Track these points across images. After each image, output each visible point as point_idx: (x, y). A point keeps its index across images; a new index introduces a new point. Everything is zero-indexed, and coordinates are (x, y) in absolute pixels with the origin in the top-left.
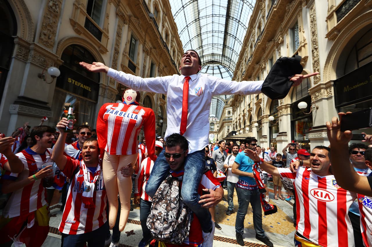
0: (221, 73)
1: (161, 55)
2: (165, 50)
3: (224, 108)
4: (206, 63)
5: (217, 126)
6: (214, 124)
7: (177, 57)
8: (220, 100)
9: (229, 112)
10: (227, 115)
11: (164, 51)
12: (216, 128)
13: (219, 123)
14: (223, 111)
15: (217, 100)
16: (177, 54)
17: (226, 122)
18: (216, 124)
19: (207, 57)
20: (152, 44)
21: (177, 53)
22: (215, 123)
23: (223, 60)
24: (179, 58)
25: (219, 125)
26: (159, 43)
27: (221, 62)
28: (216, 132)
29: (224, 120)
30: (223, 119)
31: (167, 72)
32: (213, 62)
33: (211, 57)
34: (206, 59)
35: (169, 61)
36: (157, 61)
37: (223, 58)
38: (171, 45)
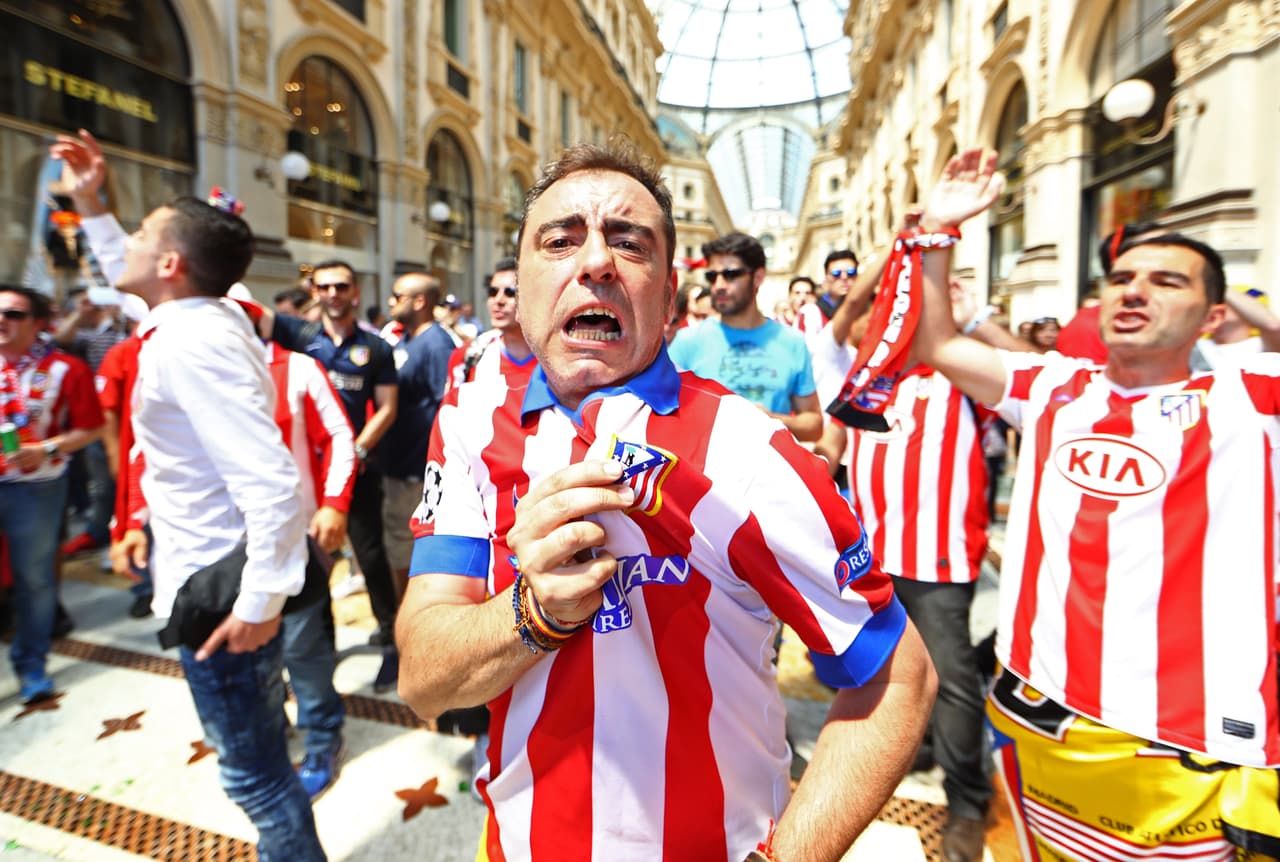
3: (814, 165)
5: (787, 245)
6: (774, 240)
8: (797, 131)
9: (835, 183)
10: (823, 195)
12: (783, 256)
13: (795, 235)
14: (810, 179)
15: (780, 134)
17: (820, 228)
18: (786, 239)
22: (776, 233)
25: (796, 242)
29: (812, 219)
30: (809, 212)
31: (532, 12)
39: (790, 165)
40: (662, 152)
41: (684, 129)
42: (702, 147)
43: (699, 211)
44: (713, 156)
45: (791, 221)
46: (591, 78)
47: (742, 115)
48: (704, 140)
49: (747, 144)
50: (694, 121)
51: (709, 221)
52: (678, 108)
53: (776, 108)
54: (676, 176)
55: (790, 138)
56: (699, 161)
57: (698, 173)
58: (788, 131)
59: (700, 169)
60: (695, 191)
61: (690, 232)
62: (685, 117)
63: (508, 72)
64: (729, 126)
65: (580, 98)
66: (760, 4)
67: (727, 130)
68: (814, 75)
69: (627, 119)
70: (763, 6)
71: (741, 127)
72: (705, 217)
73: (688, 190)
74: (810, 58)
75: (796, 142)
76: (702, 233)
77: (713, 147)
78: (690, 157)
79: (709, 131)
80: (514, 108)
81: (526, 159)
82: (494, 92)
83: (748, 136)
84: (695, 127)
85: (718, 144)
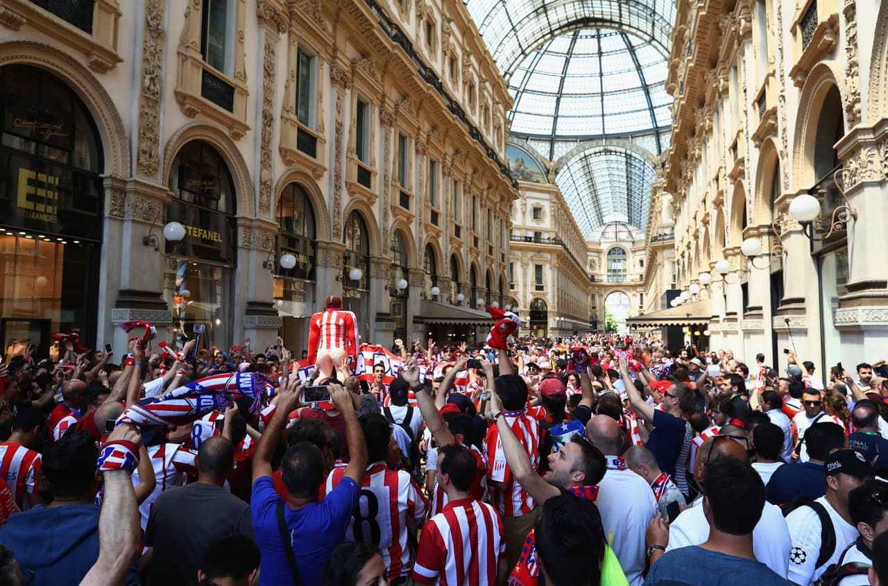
0: (631, 49)
1: (386, 67)
2: (396, 51)
4: (561, 28)
5: (637, 259)
6: (624, 253)
7: (443, 43)
8: (639, 157)
11: (396, 54)
12: (633, 269)
13: (644, 249)
14: (653, 200)
15: (623, 158)
16: (443, 31)
18: (634, 252)
19: (561, 10)
20: (356, 44)
21: (442, 26)
22: (628, 246)
23: (625, 13)
24: (452, 40)
26: (378, 38)
27: (616, 19)
28: (634, 287)
30: (654, 232)
31: (411, 112)
32: (586, 22)
33: (577, 7)
34: (559, 15)
35: (415, 78)
36: (375, 91)
37: (622, 5)
38: (417, 10)
39: (635, 186)
40: (512, 189)
41: (533, 156)
42: (550, 172)
43: (547, 231)
44: (562, 180)
45: (640, 236)
46: (452, 145)
47: (587, 144)
48: (551, 165)
49: (594, 168)
50: (542, 149)
51: (557, 241)
52: (527, 137)
53: (618, 136)
54: (525, 199)
55: (633, 163)
56: (548, 185)
57: (547, 196)
58: (631, 156)
59: (549, 192)
60: (544, 213)
61: (540, 251)
62: (533, 144)
63: (394, 159)
64: (575, 152)
65: (444, 163)
66: (600, 48)
67: (573, 156)
68: (651, 109)
69: (481, 170)
70: (603, 50)
71: (587, 153)
72: (553, 236)
73: (537, 212)
74: (647, 93)
75: (638, 165)
76: (550, 251)
77: (561, 172)
78: (538, 182)
79: (555, 158)
80: (398, 184)
81: (405, 220)
82: (385, 176)
83: (593, 160)
84: (542, 154)
85: (566, 167)
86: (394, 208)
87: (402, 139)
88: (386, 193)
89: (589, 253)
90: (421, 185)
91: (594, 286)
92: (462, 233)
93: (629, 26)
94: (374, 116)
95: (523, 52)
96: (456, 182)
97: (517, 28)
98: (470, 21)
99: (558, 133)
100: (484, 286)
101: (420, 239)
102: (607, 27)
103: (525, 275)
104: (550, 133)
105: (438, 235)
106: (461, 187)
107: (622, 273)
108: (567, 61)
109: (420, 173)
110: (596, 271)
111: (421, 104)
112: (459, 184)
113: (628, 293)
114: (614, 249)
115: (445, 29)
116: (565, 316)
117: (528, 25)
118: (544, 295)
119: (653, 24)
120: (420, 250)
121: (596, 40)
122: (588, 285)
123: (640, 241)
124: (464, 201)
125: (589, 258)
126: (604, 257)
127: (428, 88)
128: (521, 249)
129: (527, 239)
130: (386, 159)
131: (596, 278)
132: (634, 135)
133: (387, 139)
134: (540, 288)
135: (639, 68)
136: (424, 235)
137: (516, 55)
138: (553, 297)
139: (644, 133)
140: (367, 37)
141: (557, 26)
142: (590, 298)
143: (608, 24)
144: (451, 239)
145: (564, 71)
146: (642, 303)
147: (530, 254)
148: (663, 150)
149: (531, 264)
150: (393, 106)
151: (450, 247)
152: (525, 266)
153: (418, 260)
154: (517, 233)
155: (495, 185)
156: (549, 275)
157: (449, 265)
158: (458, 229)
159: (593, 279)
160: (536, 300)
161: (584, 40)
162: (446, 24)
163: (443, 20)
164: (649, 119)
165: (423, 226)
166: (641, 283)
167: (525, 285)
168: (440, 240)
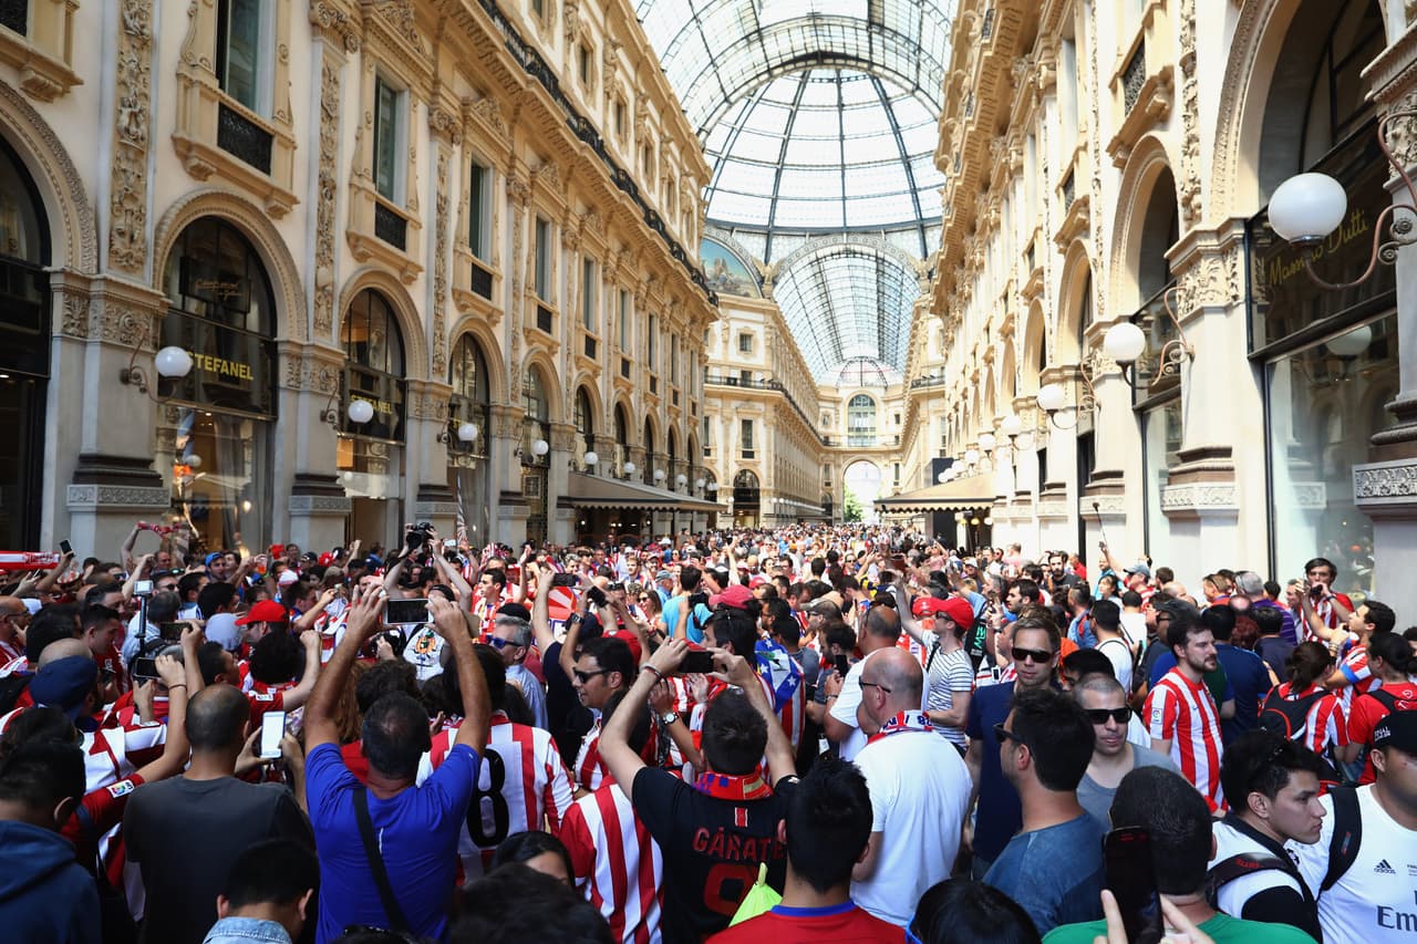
0: (886, 101)
1: (517, 112)
2: (533, 89)
4: (783, 65)
5: (892, 413)
6: (872, 403)
7: (606, 79)
8: (895, 262)
11: (533, 93)
12: (884, 428)
13: (902, 398)
14: (915, 326)
15: (872, 262)
16: (605, 61)
17: (925, 396)
18: (887, 402)
19: (783, 38)
20: (469, 76)
21: (605, 53)
22: (878, 394)
23: (877, 47)
24: (619, 75)
26: (503, 68)
27: (865, 55)
28: (887, 453)
31: (555, 184)
32: (820, 57)
33: (807, 34)
34: (781, 46)
35: (561, 131)
36: (500, 151)
37: (874, 36)
38: (566, 28)
39: (890, 306)
40: (708, 306)
41: (740, 258)
42: (766, 282)
43: (760, 370)
44: (782, 294)
45: (896, 379)
46: (618, 236)
47: (820, 241)
48: (767, 271)
49: (829, 276)
50: (753, 246)
51: (775, 385)
52: (731, 227)
53: (866, 231)
54: (727, 321)
55: (887, 270)
56: (761, 300)
57: (760, 317)
58: (884, 260)
59: (763, 312)
60: (756, 342)
61: (749, 399)
62: (741, 239)
63: (529, 255)
64: (802, 252)
65: (605, 263)
66: (840, 98)
67: (799, 258)
68: (914, 191)
69: (661, 275)
70: (845, 102)
71: (820, 254)
72: (768, 377)
73: (745, 340)
74: (909, 168)
75: (894, 274)
76: (765, 400)
77: (781, 282)
78: (747, 295)
79: (773, 261)
80: (535, 295)
81: (546, 350)
82: (515, 282)
83: (829, 264)
84: (754, 254)
85: (788, 275)
86: (527, 332)
87: (542, 225)
88: (515, 308)
89: (821, 404)
90: (570, 296)
91: (828, 452)
92: (633, 370)
93: (884, 67)
94: (496, 189)
95: (726, 100)
96: (623, 293)
97: (718, 62)
98: (647, 48)
99: (777, 223)
100: (666, 452)
101: (569, 380)
102: (851, 67)
103: (727, 435)
104: (766, 222)
105: (596, 373)
106: (631, 301)
107: (868, 433)
108: (792, 115)
109: (568, 278)
110: (831, 430)
111: (570, 172)
112: (627, 296)
113: (876, 462)
114: (857, 397)
115: (608, 58)
116: (786, 496)
117: (734, 58)
118: (755, 464)
119: (918, 66)
120: (568, 395)
121: (834, 86)
122: (821, 450)
123: (896, 386)
124: (636, 322)
125: (822, 410)
126: (843, 408)
127: (582, 148)
128: (721, 396)
129: (731, 381)
130: (516, 256)
131: (831, 440)
132: (888, 229)
133: (517, 225)
134: (748, 454)
135: (896, 130)
136: (575, 373)
137: (717, 103)
138: (769, 468)
139: (902, 227)
140: (487, 65)
141: (778, 62)
142: (822, 469)
143: (853, 63)
144: (616, 379)
145: (788, 131)
146: (897, 477)
147: (735, 404)
148: (930, 252)
149: (735, 418)
150: (527, 173)
151: (613, 392)
152: (727, 420)
153: (565, 412)
154: (714, 372)
155: (682, 298)
156: (763, 436)
157: (612, 419)
158: (626, 365)
159: (826, 442)
160: (744, 472)
161: (817, 84)
162: (611, 51)
163: (605, 44)
164: (911, 207)
165: (572, 358)
166: (897, 447)
167: (727, 451)
168: (599, 381)
